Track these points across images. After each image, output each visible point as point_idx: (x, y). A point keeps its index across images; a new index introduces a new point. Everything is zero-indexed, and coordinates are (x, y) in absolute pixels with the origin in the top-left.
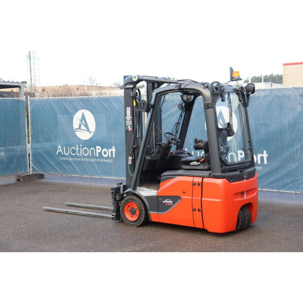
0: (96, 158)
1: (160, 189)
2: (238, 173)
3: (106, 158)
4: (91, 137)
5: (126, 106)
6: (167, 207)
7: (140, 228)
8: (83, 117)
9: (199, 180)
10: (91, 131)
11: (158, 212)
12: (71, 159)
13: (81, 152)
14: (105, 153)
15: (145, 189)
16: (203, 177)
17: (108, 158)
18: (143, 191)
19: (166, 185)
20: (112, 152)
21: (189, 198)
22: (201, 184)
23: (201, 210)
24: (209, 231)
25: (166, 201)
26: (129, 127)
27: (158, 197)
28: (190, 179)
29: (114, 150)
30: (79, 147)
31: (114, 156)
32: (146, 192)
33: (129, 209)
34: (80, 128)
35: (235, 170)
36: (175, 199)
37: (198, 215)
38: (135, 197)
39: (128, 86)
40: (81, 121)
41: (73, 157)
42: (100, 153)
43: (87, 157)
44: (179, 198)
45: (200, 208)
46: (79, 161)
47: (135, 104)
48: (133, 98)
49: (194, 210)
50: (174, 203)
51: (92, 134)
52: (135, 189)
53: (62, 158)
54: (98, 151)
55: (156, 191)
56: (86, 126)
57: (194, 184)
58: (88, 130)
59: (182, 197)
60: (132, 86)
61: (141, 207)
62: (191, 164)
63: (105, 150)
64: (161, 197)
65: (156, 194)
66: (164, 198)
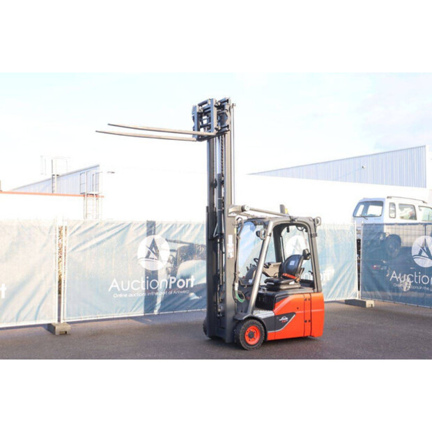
1: (276, 310)
5: (227, 234)
6: (283, 324)
9: (307, 296)
11: (275, 330)
19: (280, 306)
22: (310, 299)
23: (310, 321)
25: (282, 319)
27: (275, 316)
28: (302, 296)
32: (263, 314)
36: (290, 315)
37: (308, 324)
39: (232, 215)
44: (293, 313)
45: (310, 319)
47: (235, 232)
48: (234, 226)
49: (306, 321)
50: (289, 320)
52: (252, 312)
55: (271, 312)
57: (305, 300)
59: (296, 312)
61: (261, 328)
64: (278, 316)
65: (273, 315)
66: (281, 316)
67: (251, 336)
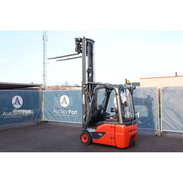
0: (69, 114)
1: (97, 129)
2: (130, 122)
3: (73, 115)
4: (67, 106)
5: (82, 94)
6: (100, 137)
7: (89, 145)
8: (64, 98)
9: (113, 125)
10: (67, 103)
11: (96, 138)
12: (59, 115)
13: (63, 112)
14: (73, 113)
15: (90, 129)
16: (115, 124)
17: (74, 115)
18: (89, 129)
19: (99, 127)
20: (75, 112)
21: (109, 133)
22: (115, 127)
23: (114, 138)
24: (118, 147)
25: (99, 134)
26: (84, 103)
28: (110, 125)
29: (76, 112)
30: (62, 110)
31: (76, 114)
33: (84, 137)
34: (63, 102)
35: (128, 121)
36: (103, 133)
37: (113, 140)
38: (86, 132)
39: (83, 86)
40: (64, 100)
41: (60, 114)
42: (71, 113)
43: (65, 114)
44: (105, 133)
45: (114, 137)
46: (62, 116)
47: (86, 93)
48: (85, 91)
49: (112, 138)
50: (103, 135)
51: (68, 105)
52: (86, 128)
53: (55, 115)
54: (70, 112)
55: (95, 130)
56: (65, 101)
57: (112, 127)
58: (66, 103)
59: (106, 132)
60: (85, 86)
61: (89, 136)
62: (110, 118)
63: (73, 111)
64: (97, 132)
65: (95, 131)
66: (99, 133)
67: (85, 139)
